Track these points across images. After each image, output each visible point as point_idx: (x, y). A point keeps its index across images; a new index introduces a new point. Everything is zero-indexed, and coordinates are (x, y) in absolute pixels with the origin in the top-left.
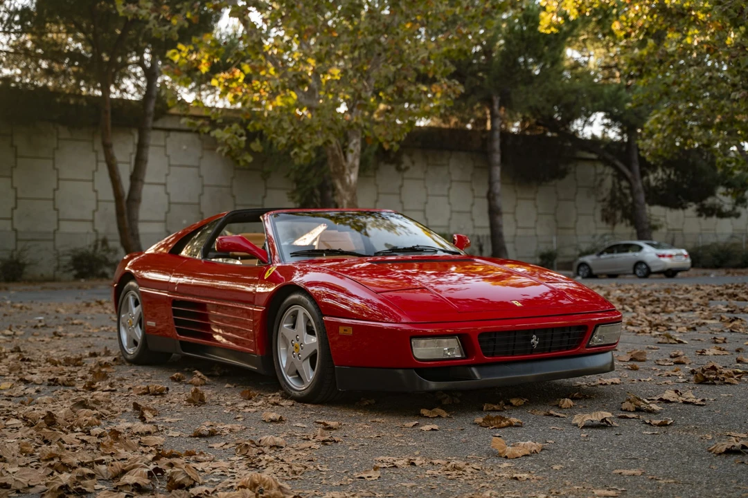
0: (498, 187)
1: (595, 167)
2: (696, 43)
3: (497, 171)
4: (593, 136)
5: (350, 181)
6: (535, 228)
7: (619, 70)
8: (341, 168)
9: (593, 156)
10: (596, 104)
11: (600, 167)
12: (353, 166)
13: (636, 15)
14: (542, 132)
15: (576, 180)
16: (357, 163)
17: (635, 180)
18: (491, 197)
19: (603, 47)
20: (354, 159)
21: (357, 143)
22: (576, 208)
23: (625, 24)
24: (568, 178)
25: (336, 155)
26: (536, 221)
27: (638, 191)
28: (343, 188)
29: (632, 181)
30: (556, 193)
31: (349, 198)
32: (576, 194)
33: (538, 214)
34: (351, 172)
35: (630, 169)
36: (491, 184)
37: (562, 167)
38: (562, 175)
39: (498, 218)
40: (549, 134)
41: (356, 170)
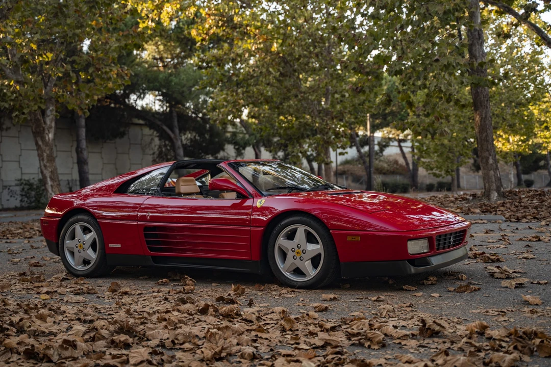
0: (84, 143)
1: (142, 130)
2: (253, 49)
3: (83, 132)
4: (142, 107)
5: (49, 138)
6: (101, 174)
7: (163, 62)
8: (42, 129)
9: (141, 122)
10: (151, 85)
11: (147, 131)
12: (51, 128)
13: (210, 26)
14: (108, 103)
15: (129, 139)
16: (53, 124)
17: (177, 139)
18: (79, 151)
19: (154, 45)
20: (51, 122)
21: (53, 109)
22: (130, 159)
23: (201, 32)
24: (126, 137)
25: (38, 118)
26: (102, 169)
27: (179, 148)
28: (43, 144)
29: (175, 140)
30: (116, 148)
31: (48, 152)
32: (129, 149)
33: (104, 164)
34: (49, 133)
35: (173, 132)
36: (78, 141)
37: (122, 129)
38: (122, 135)
39: (85, 167)
40: (112, 105)
41: (52, 130)
